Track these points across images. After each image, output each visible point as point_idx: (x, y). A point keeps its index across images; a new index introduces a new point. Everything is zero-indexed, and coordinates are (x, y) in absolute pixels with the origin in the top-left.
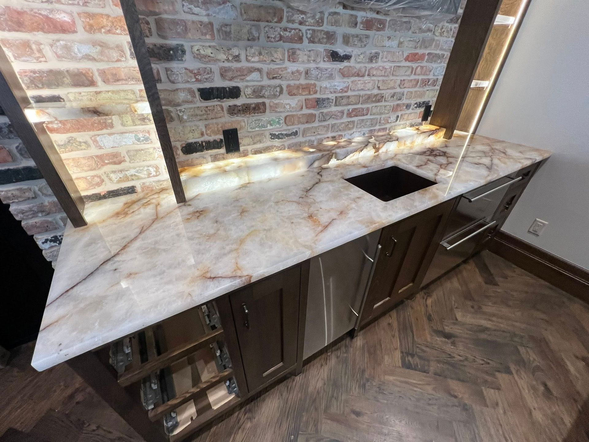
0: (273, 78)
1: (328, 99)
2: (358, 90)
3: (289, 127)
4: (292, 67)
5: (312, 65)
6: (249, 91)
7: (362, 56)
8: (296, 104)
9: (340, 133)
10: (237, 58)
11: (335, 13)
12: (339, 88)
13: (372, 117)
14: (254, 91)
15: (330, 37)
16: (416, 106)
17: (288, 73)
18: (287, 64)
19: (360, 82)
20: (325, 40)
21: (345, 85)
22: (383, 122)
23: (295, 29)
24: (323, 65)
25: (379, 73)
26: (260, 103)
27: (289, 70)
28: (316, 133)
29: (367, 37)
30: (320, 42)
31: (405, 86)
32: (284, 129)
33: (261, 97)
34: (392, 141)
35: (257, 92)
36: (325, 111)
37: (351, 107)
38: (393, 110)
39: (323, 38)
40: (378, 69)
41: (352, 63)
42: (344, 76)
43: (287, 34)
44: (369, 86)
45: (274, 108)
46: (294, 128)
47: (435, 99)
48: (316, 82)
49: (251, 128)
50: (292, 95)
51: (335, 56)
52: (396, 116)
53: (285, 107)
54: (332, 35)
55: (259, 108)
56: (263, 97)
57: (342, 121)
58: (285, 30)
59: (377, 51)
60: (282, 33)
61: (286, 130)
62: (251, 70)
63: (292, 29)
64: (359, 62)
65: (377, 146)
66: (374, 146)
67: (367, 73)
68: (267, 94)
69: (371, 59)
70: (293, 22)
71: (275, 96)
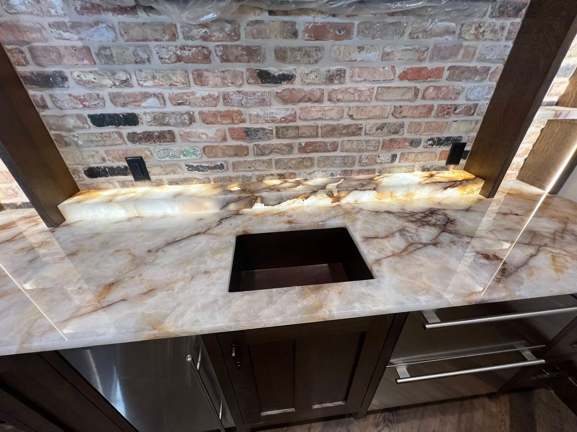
0: (179, 104)
1: (263, 129)
2: (313, 119)
3: (212, 160)
4: (200, 92)
5: (232, 89)
6: (148, 118)
7: (313, 76)
8: (215, 134)
9: (291, 171)
10: (126, 83)
11: (257, 22)
12: (279, 117)
13: (344, 154)
14: (155, 118)
15: (253, 53)
16: (430, 142)
17: (197, 98)
18: (193, 88)
19: (315, 110)
20: (246, 57)
21: (289, 113)
22: (367, 161)
23: (196, 47)
24: (247, 88)
25: (347, 97)
26: (165, 132)
27: (198, 95)
28: (252, 169)
29: (318, 49)
30: (237, 59)
31: (403, 114)
32: (206, 161)
33: (166, 125)
34: (365, 190)
35: (159, 119)
36: (262, 143)
37: (303, 141)
38: (383, 146)
39: (241, 55)
40: (346, 91)
41: (297, 85)
42: (285, 101)
43: (187, 53)
44: (333, 114)
45: (186, 137)
46: (219, 161)
47: (474, 134)
48: (242, 109)
49: (160, 157)
50: (208, 124)
51: (265, 77)
52: (390, 154)
53: (200, 137)
54: (256, 50)
55: (165, 137)
56: (168, 124)
57: (291, 156)
58: (183, 48)
59: (338, 67)
60: (178, 52)
61: (207, 162)
62: (146, 96)
63: (192, 47)
64: (309, 84)
65: (336, 194)
66: (330, 194)
67: (326, 97)
68: (172, 121)
69: (330, 79)
70: (192, 38)
71: (183, 124)
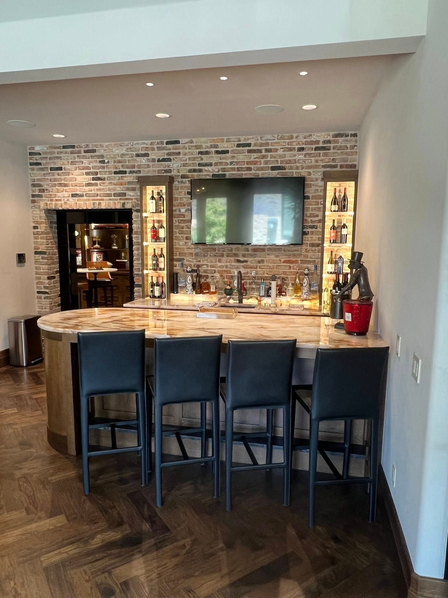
0: (212, 267)
4: (219, 264)
5: (228, 264)
6: (202, 271)
7: (254, 261)
10: (199, 261)
11: (238, 248)
14: (204, 271)
15: (236, 255)
18: (218, 263)
20: (234, 256)
21: (246, 271)
24: (233, 264)
25: (265, 267)
27: (218, 265)
29: (255, 254)
30: (231, 256)
33: (207, 273)
35: (206, 271)
37: (251, 281)
40: (265, 266)
41: (249, 263)
42: (245, 268)
48: (231, 270)
50: (220, 273)
51: (239, 261)
58: (217, 253)
59: (262, 259)
62: (204, 265)
64: (253, 263)
65: (259, 299)
66: (257, 299)
67: (258, 267)
68: (209, 272)
69: (259, 262)
70: (220, 251)
71: (212, 273)
